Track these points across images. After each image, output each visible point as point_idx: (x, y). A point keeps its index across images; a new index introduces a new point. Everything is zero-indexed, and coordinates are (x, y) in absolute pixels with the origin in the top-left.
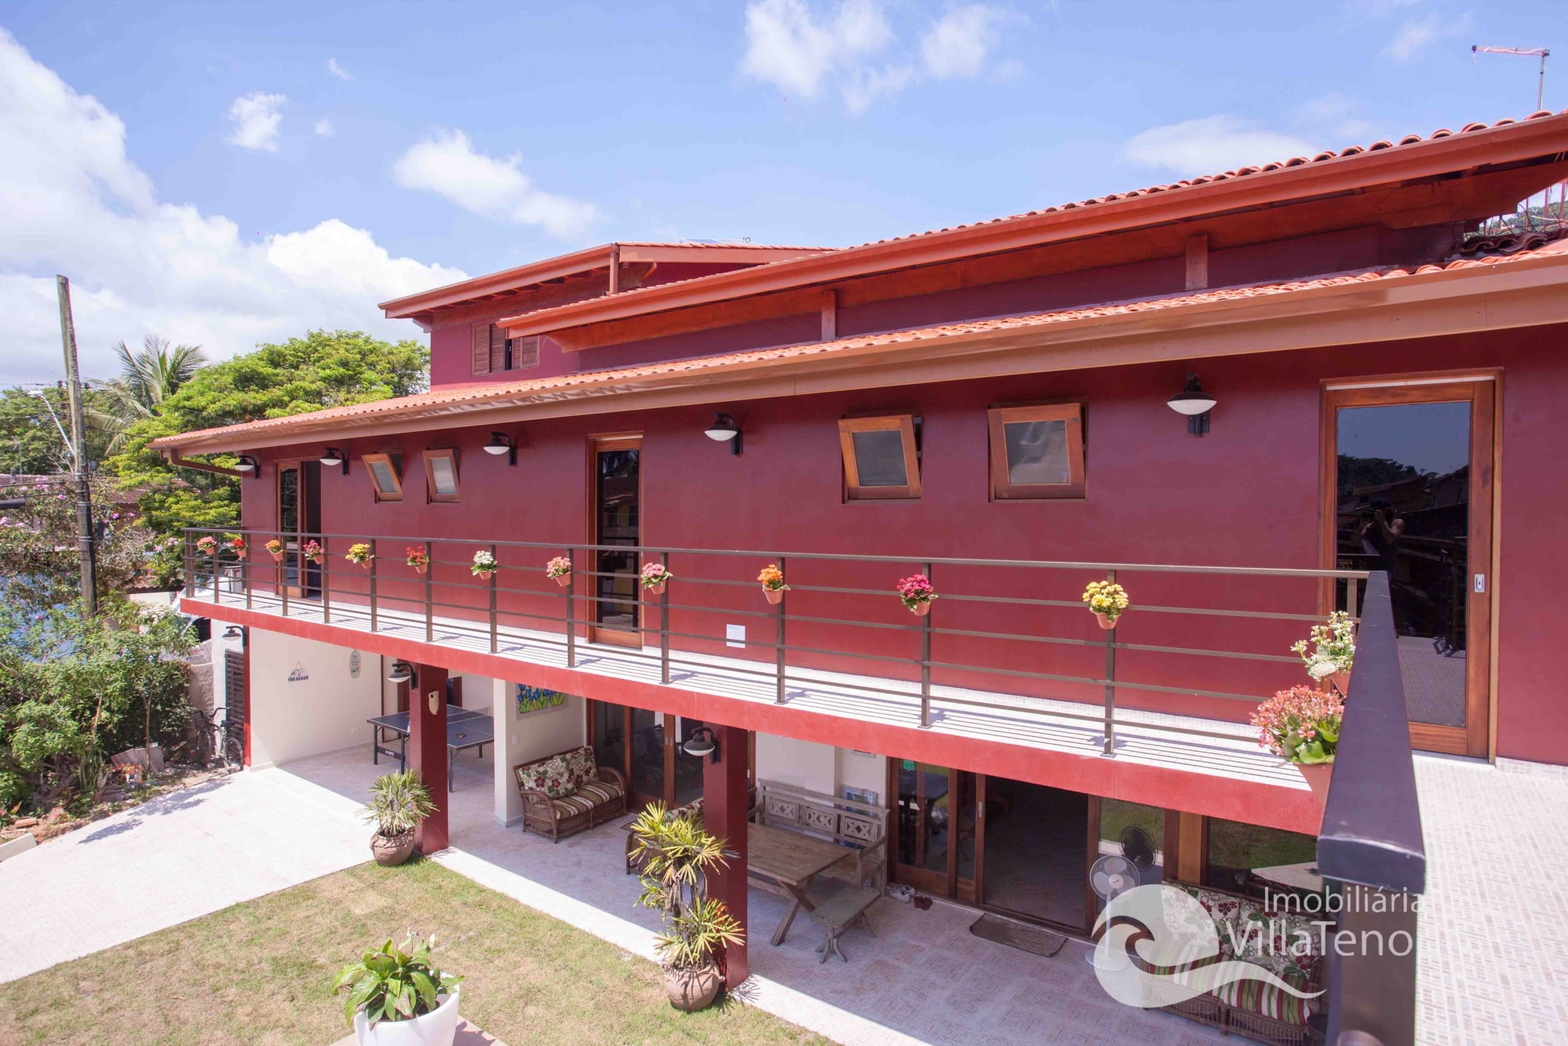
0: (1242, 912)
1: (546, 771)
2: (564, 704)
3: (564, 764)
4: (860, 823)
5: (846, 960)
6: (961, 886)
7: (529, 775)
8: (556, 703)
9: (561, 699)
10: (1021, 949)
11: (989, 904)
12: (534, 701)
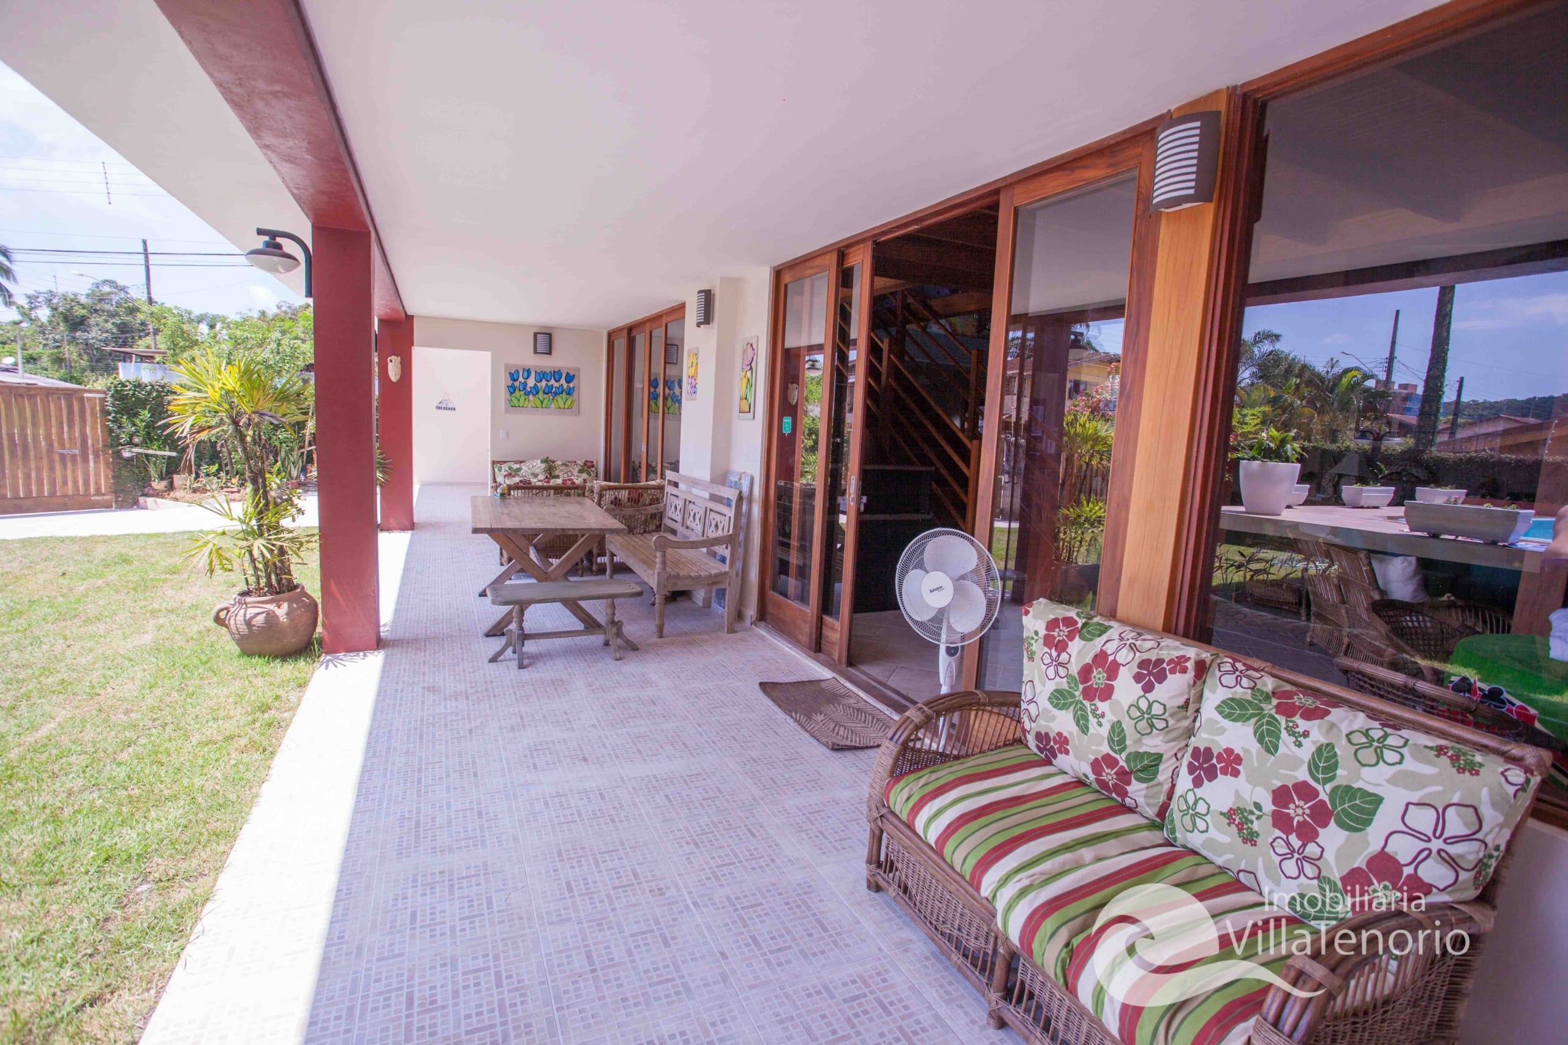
1: (519, 469)
2: (574, 409)
3: (543, 466)
4: (718, 518)
5: (521, 666)
6: (827, 632)
7: (500, 470)
8: (562, 406)
9: (569, 402)
10: (803, 727)
11: (858, 670)
12: (531, 397)
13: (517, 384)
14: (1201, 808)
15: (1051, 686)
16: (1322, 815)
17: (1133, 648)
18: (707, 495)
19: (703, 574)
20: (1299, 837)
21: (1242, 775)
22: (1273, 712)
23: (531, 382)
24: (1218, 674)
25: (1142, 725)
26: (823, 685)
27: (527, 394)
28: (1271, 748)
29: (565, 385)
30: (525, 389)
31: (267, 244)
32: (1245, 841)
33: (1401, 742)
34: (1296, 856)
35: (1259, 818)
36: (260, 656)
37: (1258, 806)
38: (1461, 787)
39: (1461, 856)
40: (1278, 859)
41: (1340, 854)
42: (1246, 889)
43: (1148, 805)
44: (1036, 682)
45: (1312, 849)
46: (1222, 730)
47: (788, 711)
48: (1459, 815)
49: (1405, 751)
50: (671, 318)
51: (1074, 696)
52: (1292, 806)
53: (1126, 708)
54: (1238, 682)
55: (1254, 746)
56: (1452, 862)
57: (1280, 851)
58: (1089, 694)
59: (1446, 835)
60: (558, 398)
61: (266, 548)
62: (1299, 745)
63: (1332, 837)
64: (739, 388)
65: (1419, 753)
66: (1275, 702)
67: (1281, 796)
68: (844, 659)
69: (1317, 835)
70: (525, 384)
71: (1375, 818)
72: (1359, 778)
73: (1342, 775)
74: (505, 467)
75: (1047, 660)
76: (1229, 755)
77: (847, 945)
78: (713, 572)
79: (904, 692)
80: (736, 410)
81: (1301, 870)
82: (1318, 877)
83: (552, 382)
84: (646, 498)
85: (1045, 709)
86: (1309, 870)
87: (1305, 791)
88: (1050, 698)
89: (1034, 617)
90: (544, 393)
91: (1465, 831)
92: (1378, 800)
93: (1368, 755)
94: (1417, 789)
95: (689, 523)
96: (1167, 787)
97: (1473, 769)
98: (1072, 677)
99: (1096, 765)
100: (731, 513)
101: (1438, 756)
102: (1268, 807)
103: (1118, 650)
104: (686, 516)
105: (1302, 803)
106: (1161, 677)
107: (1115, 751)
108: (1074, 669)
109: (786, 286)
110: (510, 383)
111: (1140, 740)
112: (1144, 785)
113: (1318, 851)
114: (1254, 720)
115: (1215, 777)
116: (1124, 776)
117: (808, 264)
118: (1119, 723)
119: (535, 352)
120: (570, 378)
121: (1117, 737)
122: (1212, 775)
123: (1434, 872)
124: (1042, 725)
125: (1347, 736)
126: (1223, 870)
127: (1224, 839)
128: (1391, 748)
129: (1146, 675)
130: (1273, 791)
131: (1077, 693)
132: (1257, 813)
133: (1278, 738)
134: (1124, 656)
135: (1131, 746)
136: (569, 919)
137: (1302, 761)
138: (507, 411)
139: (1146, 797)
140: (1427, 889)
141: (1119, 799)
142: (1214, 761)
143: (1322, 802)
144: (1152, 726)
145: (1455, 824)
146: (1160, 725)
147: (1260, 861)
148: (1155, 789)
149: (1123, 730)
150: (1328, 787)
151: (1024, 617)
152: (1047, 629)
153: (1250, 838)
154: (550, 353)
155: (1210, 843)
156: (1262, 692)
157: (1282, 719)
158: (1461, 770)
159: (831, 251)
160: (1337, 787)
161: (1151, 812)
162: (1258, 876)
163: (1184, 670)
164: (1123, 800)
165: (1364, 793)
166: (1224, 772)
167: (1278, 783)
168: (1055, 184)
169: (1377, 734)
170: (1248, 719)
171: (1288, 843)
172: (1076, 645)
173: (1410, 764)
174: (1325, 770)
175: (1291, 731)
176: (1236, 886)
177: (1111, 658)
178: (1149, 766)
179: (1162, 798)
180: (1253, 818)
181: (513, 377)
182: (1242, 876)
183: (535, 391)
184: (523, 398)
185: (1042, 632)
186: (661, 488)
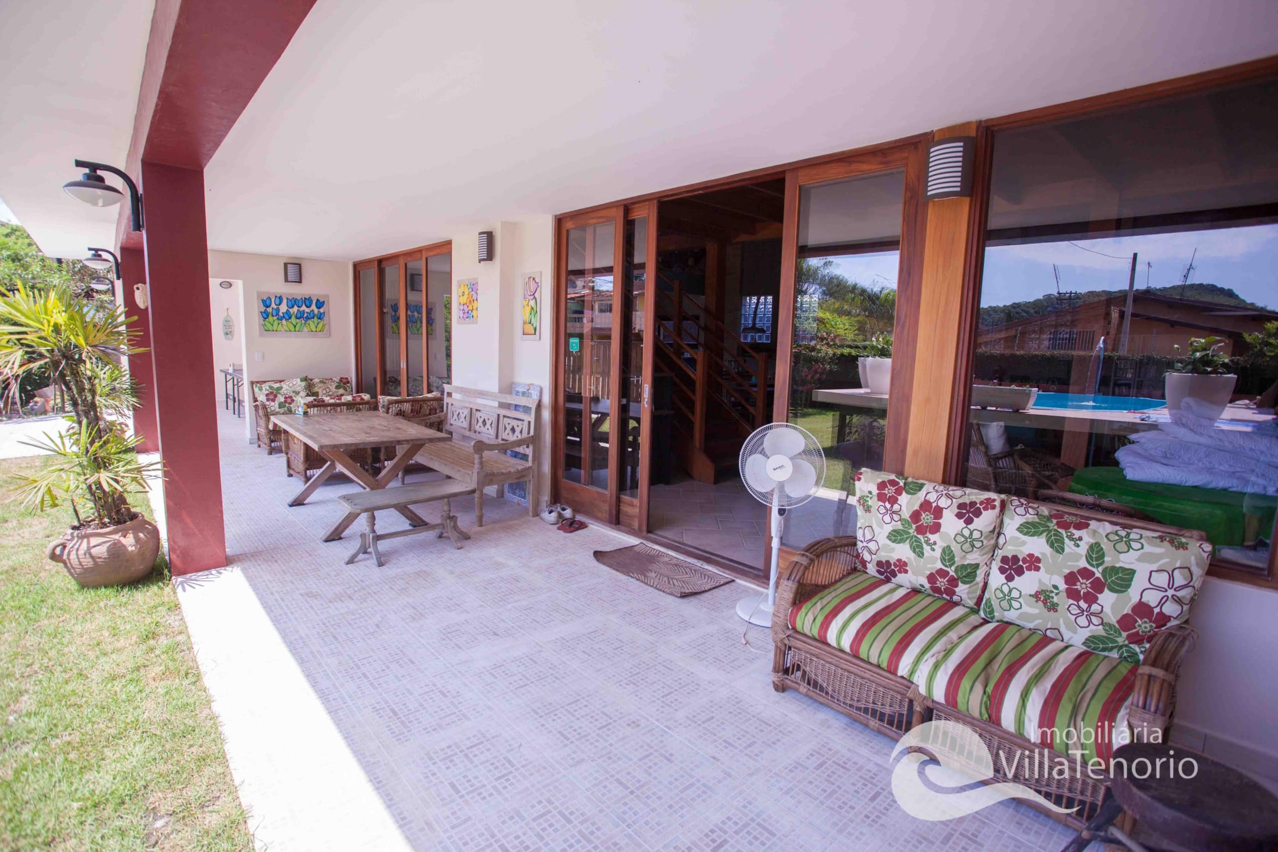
0: (1007, 521)
1: (281, 388)
2: (325, 331)
3: (303, 384)
4: (514, 423)
5: (381, 564)
6: (625, 508)
7: (261, 389)
8: (314, 329)
9: (321, 325)
10: (647, 584)
11: (656, 535)
12: (284, 322)
13: (269, 310)
14: (1015, 594)
15: (889, 528)
16: (1098, 586)
17: (948, 496)
18: (496, 404)
19: (512, 470)
20: (1086, 602)
21: (1042, 569)
22: (1056, 527)
23: (283, 308)
24: (1013, 508)
25: (967, 546)
26: (636, 549)
27: (280, 319)
28: (1060, 550)
29: (316, 311)
30: (277, 314)
31: (88, 177)
32: (1049, 610)
33: (1138, 537)
34: (1085, 613)
35: (1057, 594)
36: (105, 587)
37: (1055, 587)
38: (1179, 558)
39: (1183, 597)
40: (1073, 617)
41: (1114, 607)
42: (1052, 640)
43: (970, 599)
44: (875, 527)
45: (1095, 608)
46: (1024, 543)
47: (627, 573)
48: (1181, 574)
49: (1142, 541)
50: (431, 253)
51: (909, 533)
52: (1078, 584)
53: (953, 537)
54: (1027, 512)
55: (1048, 550)
56: (1178, 601)
57: (1074, 612)
58: (921, 530)
59: (1175, 586)
60: (310, 322)
61: (112, 479)
62: (1078, 546)
63: (1107, 598)
64: (521, 313)
65: (1150, 540)
66: (1055, 521)
67: (1070, 578)
68: (644, 528)
69: (1097, 598)
70: (278, 310)
71: (1133, 583)
72: (1119, 561)
73: (1108, 560)
74: (265, 387)
75: (883, 510)
76: (1031, 559)
77: (791, 732)
78: (520, 468)
79: (702, 548)
80: (520, 331)
81: (1090, 622)
82: (1102, 624)
83: (304, 308)
84: (426, 409)
85: (885, 545)
86: (1095, 620)
87: (1085, 573)
88: (888, 537)
89: (866, 481)
90: (297, 318)
91: (1184, 582)
92: (1132, 572)
93: (1122, 546)
94: (1155, 563)
95: (477, 428)
96: (981, 585)
97: (1183, 546)
98: (905, 520)
99: (931, 578)
100: (532, 418)
101: (1162, 541)
102: (1063, 586)
103: (938, 499)
104: (474, 422)
105: (1084, 581)
106: (978, 513)
107: (946, 566)
108: (906, 514)
109: (568, 231)
110: (263, 309)
111: (965, 556)
112: (968, 586)
113: (1100, 608)
114: (1045, 534)
115: (1023, 573)
116: (953, 582)
117: (593, 215)
118: (949, 547)
119: (286, 280)
120: (320, 304)
121: (948, 555)
122: (1020, 572)
123: (1170, 609)
124: (883, 556)
125: (1107, 536)
126: (1033, 631)
127: (1035, 611)
128: (1134, 540)
129: (965, 514)
130: (1065, 577)
131: (911, 531)
132: (1056, 591)
133: (1063, 543)
134: (943, 502)
135: (958, 561)
136: (583, 760)
137: (1081, 556)
138: (261, 335)
139: (968, 593)
140: (1168, 618)
141: (948, 598)
142: (1021, 563)
143: (1098, 578)
144: (973, 546)
145: (1179, 580)
146: (978, 544)
147: (1061, 621)
148: (975, 587)
149: (952, 551)
150: (1100, 569)
151: (857, 483)
152: (878, 489)
153: (1053, 608)
154: (300, 282)
155: (1022, 616)
156: (1044, 517)
157: (1063, 532)
158: (1177, 548)
159: (617, 206)
160: (1106, 568)
161: (971, 603)
162: (1061, 630)
163: (994, 507)
164: (951, 598)
165: (1123, 569)
166: (1029, 569)
167: (1067, 571)
168: (835, 172)
169: (1123, 533)
170: (1041, 534)
171: (1079, 607)
172: (904, 499)
173: (1148, 548)
174: (1097, 559)
175: (1071, 538)
176: (1046, 641)
177: (934, 505)
178: (969, 573)
179: (979, 592)
180: (1053, 595)
181: (266, 303)
182: (1049, 633)
183: (288, 316)
184: (276, 322)
185: (875, 491)
186: (440, 400)
